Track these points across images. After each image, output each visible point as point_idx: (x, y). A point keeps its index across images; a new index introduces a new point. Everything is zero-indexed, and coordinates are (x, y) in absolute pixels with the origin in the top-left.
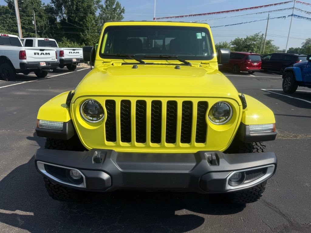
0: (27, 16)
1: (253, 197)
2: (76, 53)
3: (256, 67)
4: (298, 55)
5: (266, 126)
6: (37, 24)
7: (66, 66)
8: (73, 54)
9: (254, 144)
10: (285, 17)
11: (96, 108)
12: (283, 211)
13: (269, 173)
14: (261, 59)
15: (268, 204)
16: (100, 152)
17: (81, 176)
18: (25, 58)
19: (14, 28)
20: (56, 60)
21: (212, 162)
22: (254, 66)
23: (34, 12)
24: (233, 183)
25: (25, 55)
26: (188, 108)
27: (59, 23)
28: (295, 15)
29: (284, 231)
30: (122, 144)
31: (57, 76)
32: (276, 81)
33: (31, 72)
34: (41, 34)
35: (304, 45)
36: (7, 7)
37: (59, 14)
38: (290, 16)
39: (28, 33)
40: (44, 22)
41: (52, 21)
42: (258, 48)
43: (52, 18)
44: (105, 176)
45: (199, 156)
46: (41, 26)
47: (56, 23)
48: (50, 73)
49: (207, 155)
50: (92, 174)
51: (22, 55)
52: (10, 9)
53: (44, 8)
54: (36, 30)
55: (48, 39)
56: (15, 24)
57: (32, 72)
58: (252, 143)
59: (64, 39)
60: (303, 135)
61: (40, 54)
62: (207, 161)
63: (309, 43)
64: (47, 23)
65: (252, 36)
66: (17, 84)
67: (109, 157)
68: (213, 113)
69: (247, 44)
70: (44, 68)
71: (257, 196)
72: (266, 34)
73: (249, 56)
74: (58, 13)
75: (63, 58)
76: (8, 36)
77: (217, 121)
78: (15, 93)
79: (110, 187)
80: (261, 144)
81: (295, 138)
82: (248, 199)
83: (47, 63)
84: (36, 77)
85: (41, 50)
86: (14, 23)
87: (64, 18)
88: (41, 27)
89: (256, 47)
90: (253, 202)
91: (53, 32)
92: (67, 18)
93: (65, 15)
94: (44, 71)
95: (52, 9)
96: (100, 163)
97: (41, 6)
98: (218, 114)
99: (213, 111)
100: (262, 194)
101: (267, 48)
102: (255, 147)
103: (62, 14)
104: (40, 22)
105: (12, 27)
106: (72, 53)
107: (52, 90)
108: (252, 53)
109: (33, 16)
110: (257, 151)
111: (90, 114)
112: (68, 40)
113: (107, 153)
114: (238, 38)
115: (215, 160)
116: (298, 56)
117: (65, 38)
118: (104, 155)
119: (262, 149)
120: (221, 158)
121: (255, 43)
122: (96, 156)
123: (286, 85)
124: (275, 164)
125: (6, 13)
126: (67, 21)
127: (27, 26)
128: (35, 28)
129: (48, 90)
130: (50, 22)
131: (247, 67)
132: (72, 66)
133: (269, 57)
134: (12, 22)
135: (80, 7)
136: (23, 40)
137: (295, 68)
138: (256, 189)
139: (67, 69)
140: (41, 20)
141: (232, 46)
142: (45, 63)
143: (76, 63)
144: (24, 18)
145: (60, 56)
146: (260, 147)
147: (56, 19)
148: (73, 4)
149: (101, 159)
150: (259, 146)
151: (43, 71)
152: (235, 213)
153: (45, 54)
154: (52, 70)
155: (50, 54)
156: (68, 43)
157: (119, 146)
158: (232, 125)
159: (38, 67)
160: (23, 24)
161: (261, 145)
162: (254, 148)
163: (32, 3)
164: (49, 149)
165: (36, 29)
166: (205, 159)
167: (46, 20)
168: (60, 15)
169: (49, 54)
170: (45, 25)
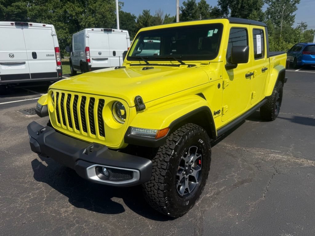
13: (135, 178)
30: (63, 126)
53: (211, 11)
95: (218, 10)
97: (208, 10)
135: (245, 5)
148: (238, 4)
163: (201, 8)
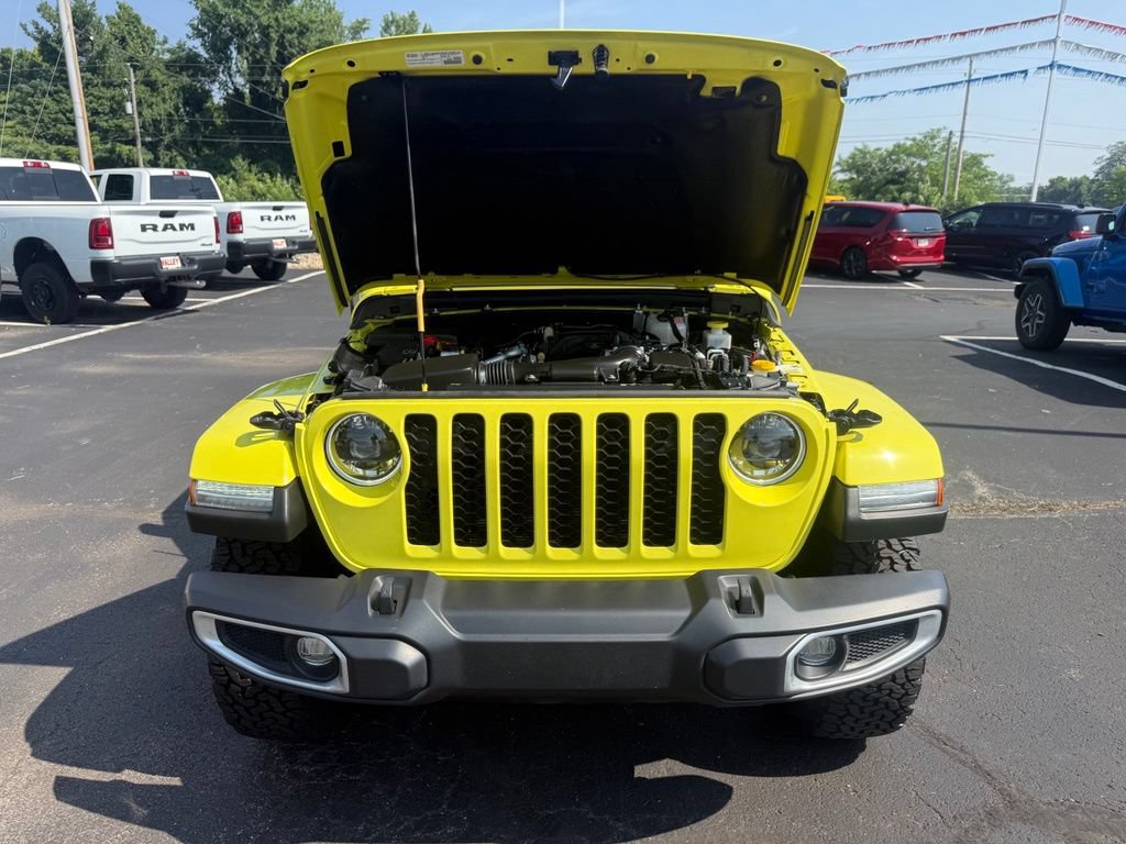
0: (104, 84)
1: (883, 716)
2: (284, 218)
3: (928, 255)
4: (1074, 208)
5: (914, 487)
6: (140, 114)
7: (249, 267)
8: (273, 224)
9: (882, 543)
10: (1025, 72)
11: (374, 438)
12: (985, 762)
13: (924, 636)
14: (945, 226)
15: (938, 739)
16: (391, 580)
17: (334, 654)
18: (110, 243)
19: (60, 129)
20: (216, 248)
21: (739, 606)
22: (919, 252)
23: (131, 70)
24: (809, 671)
25: (109, 233)
26: (664, 435)
27: (218, 108)
28: (1060, 66)
29: (985, 824)
30: (458, 551)
31: (220, 303)
32: (998, 302)
33: (128, 291)
34: (157, 147)
35: (1102, 168)
36: (33, 56)
37: (221, 75)
38: (1043, 68)
39: (109, 146)
40: (167, 106)
41: (195, 100)
42: (936, 182)
43: (196, 90)
44: (407, 655)
45: (700, 587)
46: (154, 121)
47: (208, 109)
48: (194, 292)
49: (726, 583)
50: (368, 650)
51: (100, 233)
52: (44, 60)
53: (167, 56)
54: (139, 135)
55: (185, 171)
56: (65, 115)
57: (132, 292)
58: (876, 542)
59: (239, 163)
60: (1076, 503)
61: (160, 228)
62: (727, 603)
63: (1121, 161)
64: (177, 109)
65: (914, 140)
66: (83, 335)
67: (420, 596)
68: (745, 447)
69: (895, 169)
70: (175, 276)
71: (895, 712)
72: (962, 132)
73: (901, 214)
74: (215, 73)
75: (239, 237)
76: (49, 167)
77: (758, 473)
78: (81, 369)
79: (422, 689)
80: (902, 545)
81: (1047, 515)
82: (867, 724)
83: (186, 258)
84: (146, 307)
85: (164, 214)
86: (60, 111)
87: (236, 90)
88: (156, 123)
89: (927, 178)
90: (885, 732)
91: (201, 139)
92: (247, 91)
93: (240, 80)
94: (176, 288)
95: (192, 58)
96: (390, 613)
97: (153, 49)
98: (760, 451)
99: (743, 443)
100: (911, 707)
101: (969, 181)
102: (885, 552)
103: (230, 76)
104: (150, 106)
105: (55, 126)
106: (269, 218)
107: (204, 355)
108: (912, 207)
109: (126, 84)
110: (892, 568)
111: (357, 458)
112: (254, 168)
113: (412, 583)
114: (865, 147)
115: (750, 599)
116: (1075, 214)
117: (240, 160)
118: (402, 588)
119: (908, 561)
120: (771, 592)
121: (924, 163)
122: (379, 594)
123: (1027, 320)
124: (944, 609)
125: (31, 76)
126: (247, 102)
127: (107, 121)
128: (134, 129)
129: (191, 356)
130: (185, 104)
131: (895, 254)
132: (270, 265)
133: (974, 217)
134: (53, 106)
135: (294, 51)
136: (99, 177)
137: (1057, 260)
138: (891, 691)
139: (254, 276)
140: (154, 100)
141: (841, 176)
142: (177, 257)
143: (287, 254)
144: (96, 93)
145: (228, 232)
146: (902, 555)
147: (207, 95)
148: (266, 40)
149: (395, 602)
150: (897, 552)
151: (169, 286)
152: (828, 771)
153: (178, 227)
154: (204, 284)
155: (196, 227)
156: (252, 176)
157: (450, 559)
158: (803, 487)
159: (154, 275)
160: (93, 115)
161: (905, 548)
162: (881, 559)
163: (123, 40)
164: (224, 570)
165: (138, 130)
166: (718, 596)
167: (173, 97)
168: (224, 78)
169: (192, 227)
170: (170, 115)
